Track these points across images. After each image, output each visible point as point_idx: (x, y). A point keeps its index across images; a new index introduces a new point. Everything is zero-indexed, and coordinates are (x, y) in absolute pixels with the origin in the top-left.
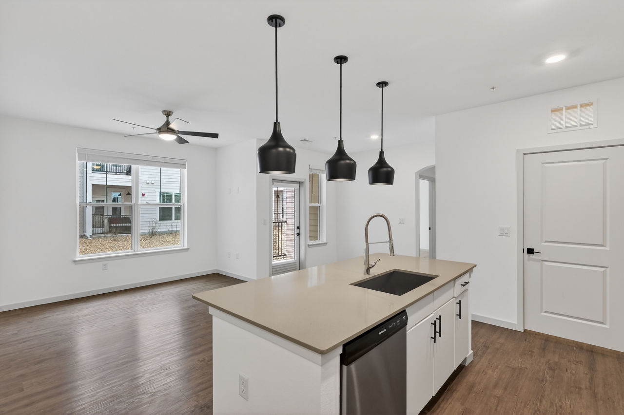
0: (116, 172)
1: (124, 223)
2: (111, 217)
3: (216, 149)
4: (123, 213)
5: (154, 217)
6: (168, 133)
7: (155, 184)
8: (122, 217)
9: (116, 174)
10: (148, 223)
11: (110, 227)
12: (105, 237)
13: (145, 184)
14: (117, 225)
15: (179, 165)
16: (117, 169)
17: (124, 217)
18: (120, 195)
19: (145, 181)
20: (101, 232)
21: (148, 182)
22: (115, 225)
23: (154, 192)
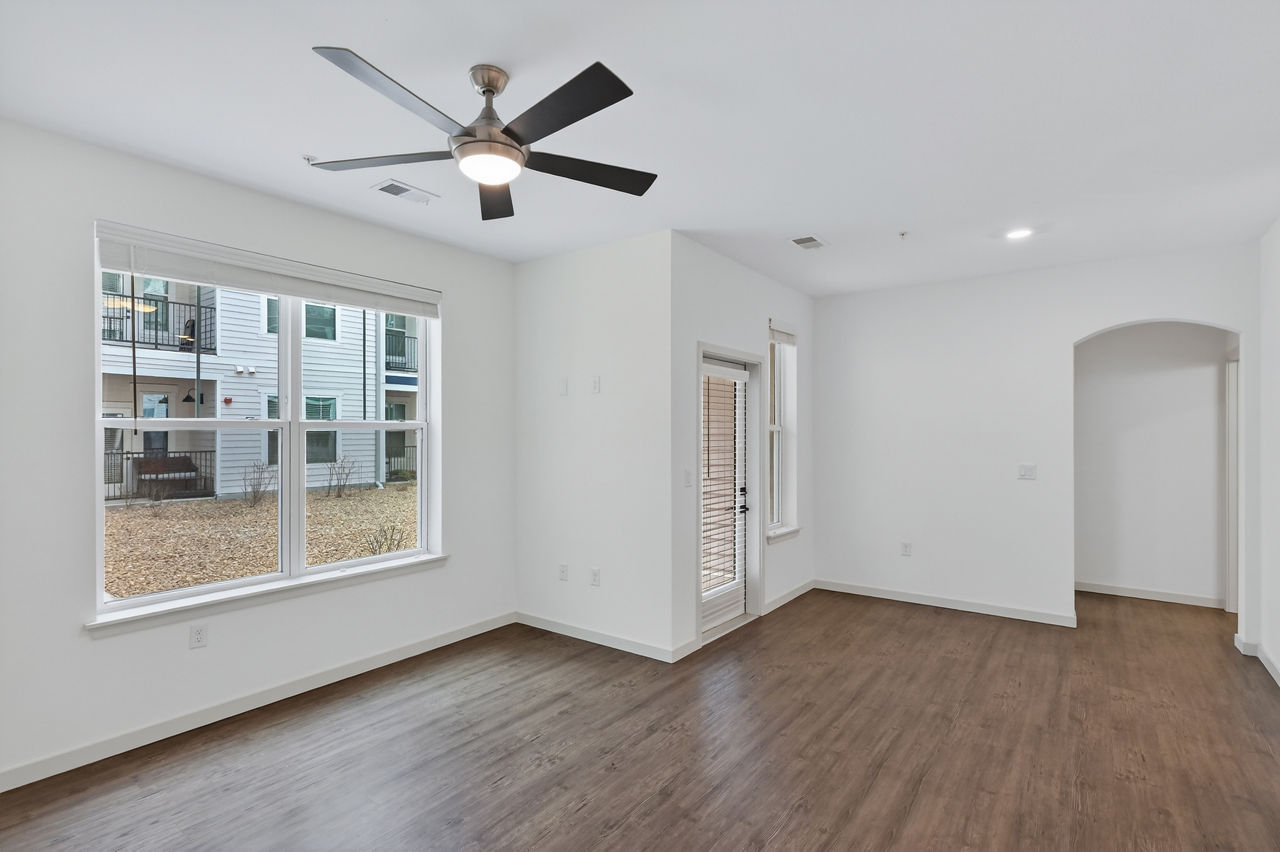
0: (156, 344)
1: (180, 471)
2: (142, 456)
3: (514, 266)
4: (172, 447)
5: (256, 457)
6: (491, 150)
7: (257, 375)
8: (172, 455)
9: (156, 348)
10: (242, 470)
11: (141, 481)
12: (128, 507)
13: (233, 374)
14: (160, 476)
15: (420, 306)
16: (160, 337)
17: (177, 455)
18: (165, 401)
19: (233, 368)
20: (118, 493)
21: (240, 369)
22: (153, 476)
23: (255, 393)
